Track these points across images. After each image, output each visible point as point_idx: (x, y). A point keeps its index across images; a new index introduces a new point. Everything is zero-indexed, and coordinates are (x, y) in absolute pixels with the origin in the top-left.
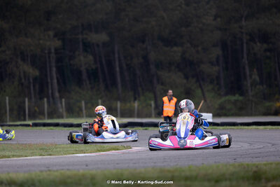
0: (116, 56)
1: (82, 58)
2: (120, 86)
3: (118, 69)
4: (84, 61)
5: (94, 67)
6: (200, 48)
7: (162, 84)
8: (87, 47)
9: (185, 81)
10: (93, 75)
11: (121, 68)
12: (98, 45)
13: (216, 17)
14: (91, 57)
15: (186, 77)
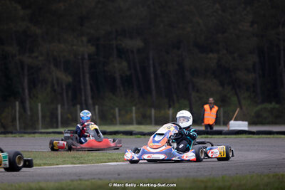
0: (151, 62)
1: (116, 65)
2: (154, 93)
3: (152, 76)
4: (118, 67)
5: (128, 73)
6: (236, 55)
7: (198, 91)
8: (122, 53)
9: (220, 88)
10: (127, 81)
11: (156, 74)
12: (132, 52)
13: (252, 23)
14: (125, 64)
15: (222, 84)
